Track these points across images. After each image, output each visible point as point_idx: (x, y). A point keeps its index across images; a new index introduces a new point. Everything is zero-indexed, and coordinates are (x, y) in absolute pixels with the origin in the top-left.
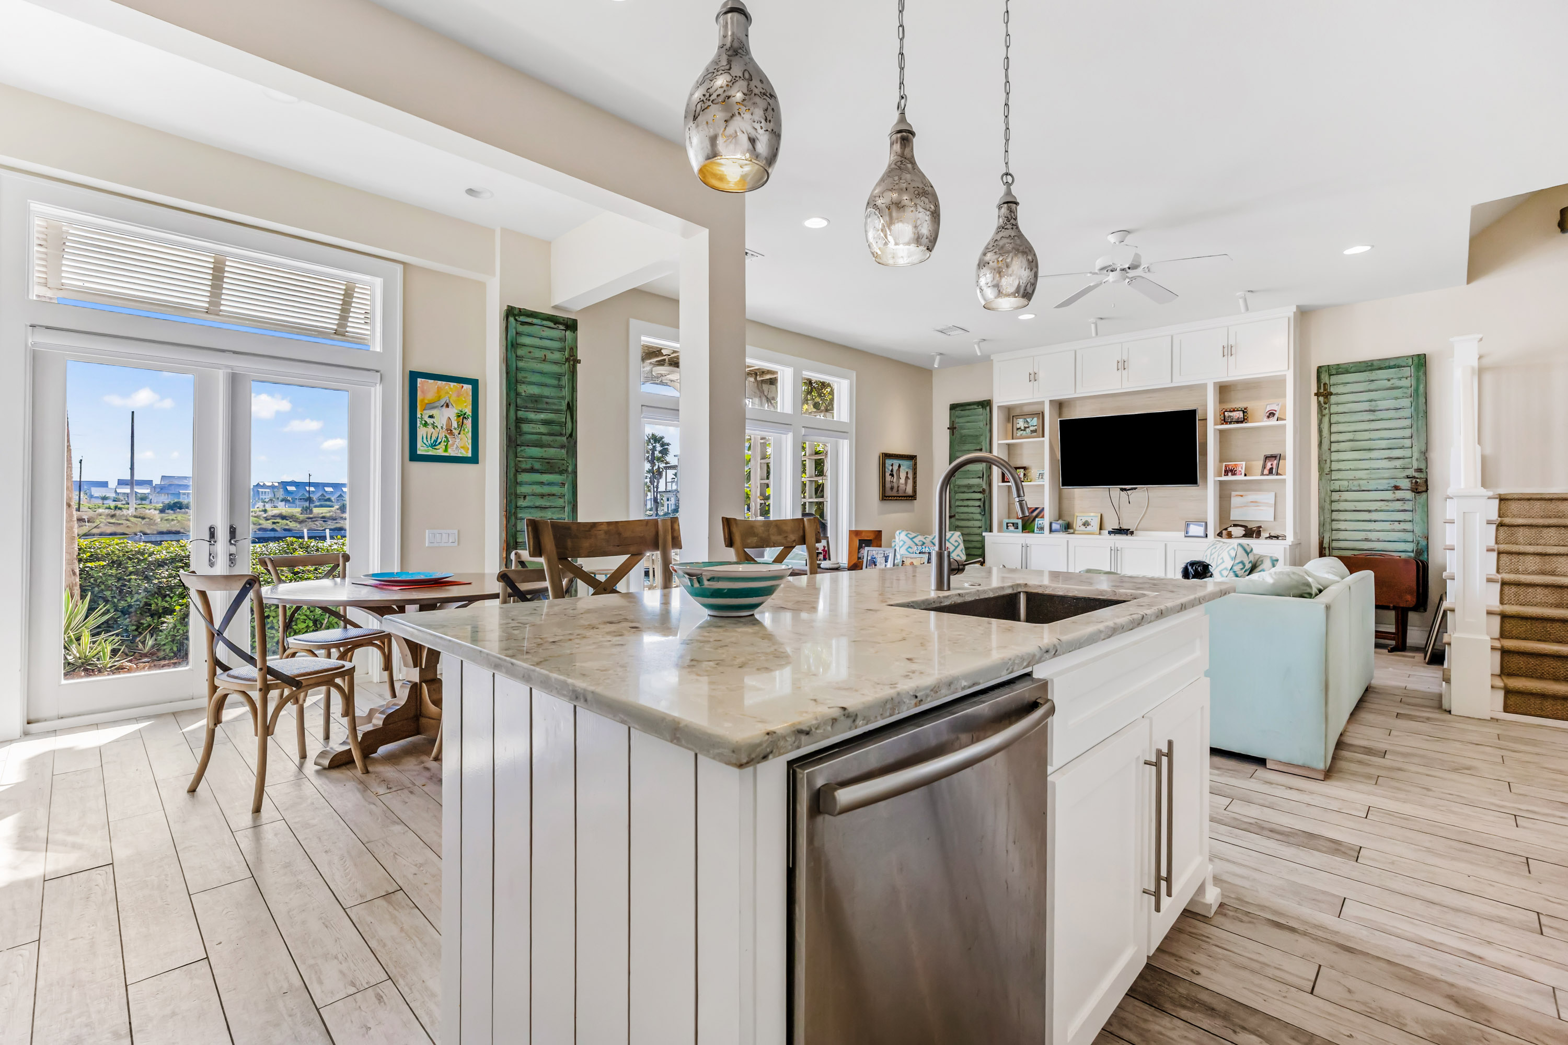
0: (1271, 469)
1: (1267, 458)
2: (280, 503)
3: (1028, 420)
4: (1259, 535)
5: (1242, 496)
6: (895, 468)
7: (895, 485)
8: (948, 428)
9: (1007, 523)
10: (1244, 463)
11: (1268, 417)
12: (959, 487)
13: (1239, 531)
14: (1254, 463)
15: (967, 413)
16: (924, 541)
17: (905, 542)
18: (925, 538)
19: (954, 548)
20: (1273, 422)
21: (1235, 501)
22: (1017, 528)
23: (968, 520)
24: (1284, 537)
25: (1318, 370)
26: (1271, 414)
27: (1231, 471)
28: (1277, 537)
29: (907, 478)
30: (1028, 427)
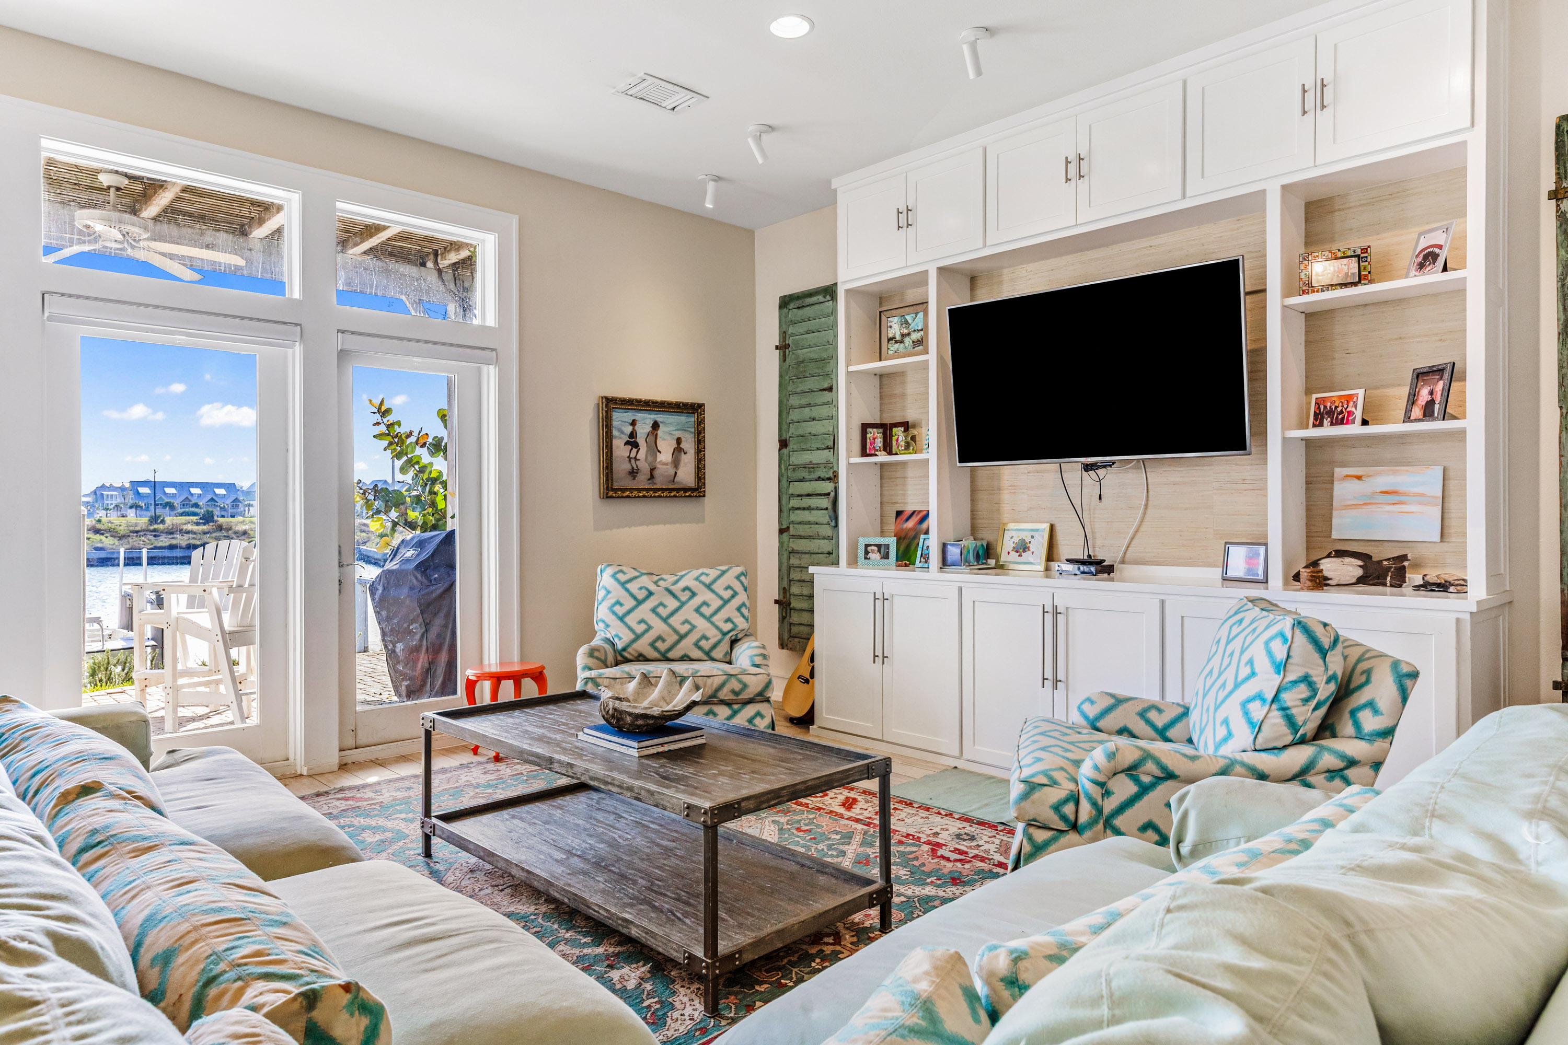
0: (1430, 404)
1: (1420, 375)
2: (129, 511)
3: (908, 318)
4: (1399, 579)
5: (1359, 478)
6: (643, 429)
7: (644, 466)
8: (777, 348)
9: (867, 546)
10: (1361, 392)
11: (1421, 266)
12: (794, 470)
13: (1351, 569)
14: (1389, 392)
15: (807, 312)
16: (652, 587)
17: (609, 592)
18: (656, 583)
19: (720, 602)
20: (1433, 276)
21: (1343, 490)
22: (886, 556)
23: (810, 537)
24: (1461, 586)
25: (1558, 127)
26: (1429, 258)
27: (1330, 413)
28: (1443, 587)
29: (678, 450)
30: (909, 334)
